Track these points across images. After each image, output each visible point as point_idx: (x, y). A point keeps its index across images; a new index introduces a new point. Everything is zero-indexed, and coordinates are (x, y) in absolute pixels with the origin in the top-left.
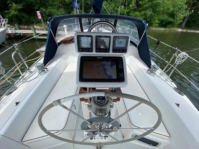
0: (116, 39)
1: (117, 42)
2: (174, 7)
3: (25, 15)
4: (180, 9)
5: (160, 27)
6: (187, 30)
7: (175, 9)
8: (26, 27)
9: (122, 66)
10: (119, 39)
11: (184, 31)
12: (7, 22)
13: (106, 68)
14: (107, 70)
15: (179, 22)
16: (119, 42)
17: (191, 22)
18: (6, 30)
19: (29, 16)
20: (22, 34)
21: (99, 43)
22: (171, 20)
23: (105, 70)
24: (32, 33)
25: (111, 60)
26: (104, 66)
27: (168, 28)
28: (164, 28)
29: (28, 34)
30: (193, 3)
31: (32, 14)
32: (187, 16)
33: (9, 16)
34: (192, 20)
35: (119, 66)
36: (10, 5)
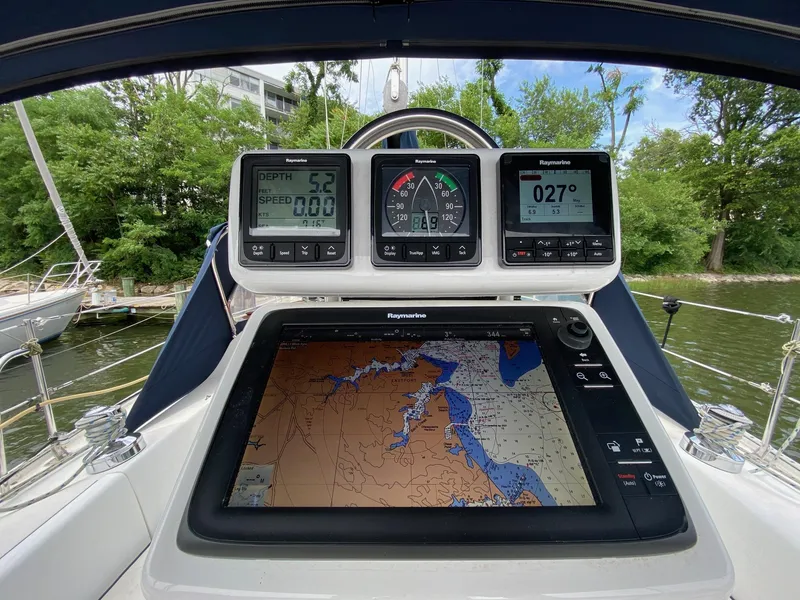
0: (521, 173)
1: (526, 189)
2: (656, 209)
3: (166, 254)
4: (683, 213)
5: (630, 272)
6: (739, 276)
7: (665, 216)
8: (159, 289)
9: (603, 375)
10: (539, 172)
11: (729, 279)
12: (96, 269)
13: (466, 392)
14: (477, 410)
15: (698, 254)
16: (546, 193)
17: (741, 251)
18: (80, 295)
19: (180, 259)
20: (137, 308)
21: (400, 206)
22: (660, 248)
23: (458, 407)
24: (172, 304)
25: (494, 328)
26: (447, 379)
27: (663, 275)
28: (647, 275)
29: (159, 308)
30: (722, 195)
31: (194, 251)
32: (720, 233)
33: (111, 256)
34: (742, 243)
35: (581, 376)
36: (126, 225)
